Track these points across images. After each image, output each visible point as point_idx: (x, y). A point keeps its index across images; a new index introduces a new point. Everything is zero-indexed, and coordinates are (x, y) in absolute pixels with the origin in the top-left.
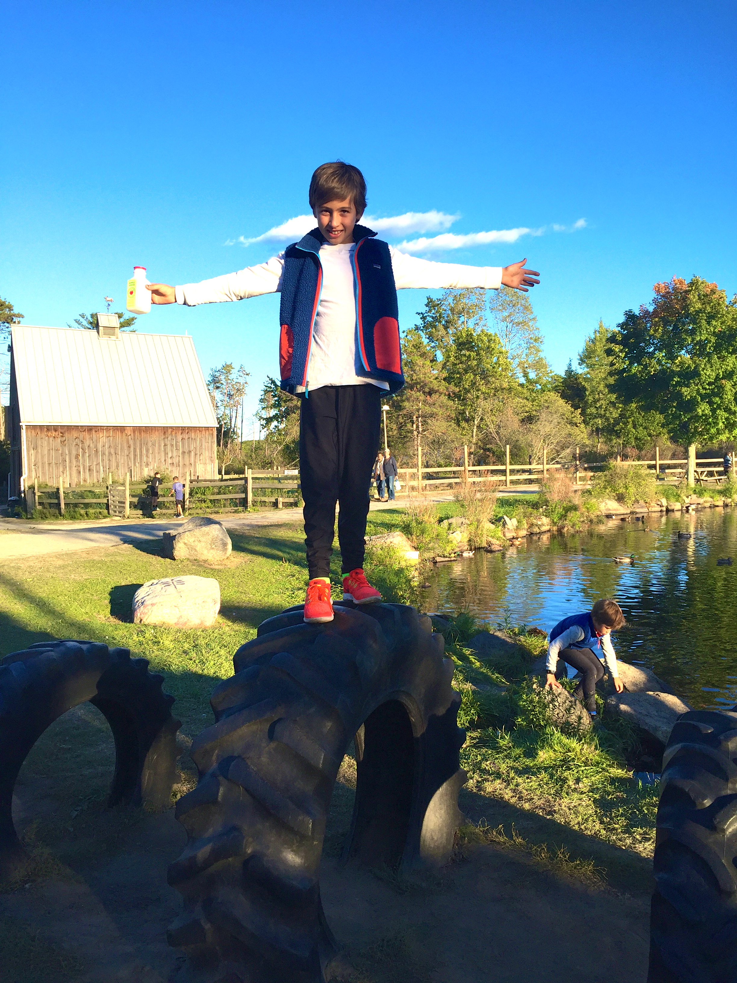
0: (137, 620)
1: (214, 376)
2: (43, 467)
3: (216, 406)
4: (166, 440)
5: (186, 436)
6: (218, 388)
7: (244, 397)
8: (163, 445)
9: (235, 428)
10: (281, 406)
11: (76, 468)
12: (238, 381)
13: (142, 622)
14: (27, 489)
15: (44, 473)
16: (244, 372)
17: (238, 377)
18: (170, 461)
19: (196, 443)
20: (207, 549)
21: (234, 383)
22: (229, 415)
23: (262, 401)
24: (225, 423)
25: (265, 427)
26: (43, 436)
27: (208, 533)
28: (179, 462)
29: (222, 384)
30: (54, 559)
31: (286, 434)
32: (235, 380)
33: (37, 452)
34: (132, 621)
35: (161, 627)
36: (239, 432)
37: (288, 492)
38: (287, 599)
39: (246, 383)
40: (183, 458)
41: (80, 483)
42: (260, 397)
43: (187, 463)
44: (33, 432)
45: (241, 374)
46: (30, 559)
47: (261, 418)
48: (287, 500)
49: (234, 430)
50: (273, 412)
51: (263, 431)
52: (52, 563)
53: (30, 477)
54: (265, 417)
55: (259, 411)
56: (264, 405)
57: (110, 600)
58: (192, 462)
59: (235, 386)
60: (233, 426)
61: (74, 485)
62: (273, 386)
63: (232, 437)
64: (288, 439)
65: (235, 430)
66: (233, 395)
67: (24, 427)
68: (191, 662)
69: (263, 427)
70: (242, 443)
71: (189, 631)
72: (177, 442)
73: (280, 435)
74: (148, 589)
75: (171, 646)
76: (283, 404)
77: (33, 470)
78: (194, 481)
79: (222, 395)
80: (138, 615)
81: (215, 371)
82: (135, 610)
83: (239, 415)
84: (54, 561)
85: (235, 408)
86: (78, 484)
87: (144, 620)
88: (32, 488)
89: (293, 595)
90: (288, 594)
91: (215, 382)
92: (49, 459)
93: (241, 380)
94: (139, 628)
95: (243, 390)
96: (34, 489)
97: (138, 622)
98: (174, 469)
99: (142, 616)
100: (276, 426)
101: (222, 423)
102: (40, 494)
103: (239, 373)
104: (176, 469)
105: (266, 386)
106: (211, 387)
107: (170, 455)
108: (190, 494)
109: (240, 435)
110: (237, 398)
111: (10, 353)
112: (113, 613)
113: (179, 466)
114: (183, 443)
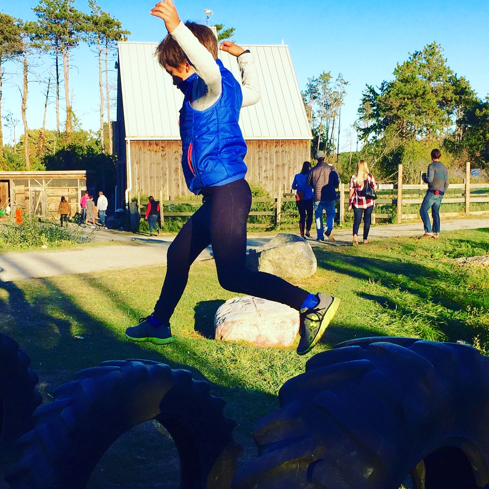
0: (217, 337)
1: (311, 86)
2: (145, 181)
3: (313, 117)
4: (260, 153)
5: (280, 149)
6: (315, 98)
7: (342, 107)
8: (257, 158)
9: (332, 140)
10: (380, 116)
11: (175, 182)
12: (336, 90)
13: (223, 339)
14: (130, 202)
15: (146, 187)
16: (342, 81)
17: (336, 86)
18: (263, 174)
19: (290, 156)
20: (292, 267)
21: (332, 93)
22: (326, 126)
23: (361, 110)
24: (321, 135)
25: (363, 138)
26: (146, 151)
27: (293, 251)
28: (273, 175)
29: (319, 94)
30: (148, 272)
31: (384, 146)
32: (333, 90)
33: (140, 167)
34: (213, 338)
35: (239, 345)
36: (336, 143)
37: (382, 208)
38: (370, 322)
39: (344, 92)
40: (277, 171)
41: (179, 196)
42: (359, 107)
43: (281, 176)
44: (137, 146)
45: (339, 83)
46: (126, 272)
47: (359, 129)
48: (381, 216)
49: (330, 141)
50: (372, 122)
51: (360, 142)
52: (145, 276)
53: (133, 189)
54: (363, 127)
55: (357, 121)
56: (362, 115)
57: (195, 315)
58: (286, 175)
59: (332, 96)
60: (329, 137)
61: (173, 199)
62: (371, 95)
63: (327, 149)
64: (386, 151)
65: (332, 142)
66: (331, 104)
67: (129, 142)
68: (265, 382)
69: (360, 138)
70: (338, 155)
71: (267, 351)
72: (270, 155)
73: (377, 146)
74: (229, 307)
75: (248, 365)
76: (381, 113)
77: (136, 183)
78: (288, 195)
79: (319, 106)
80: (219, 331)
81: (313, 81)
82: (216, 327)
83: (336, 126)
84: (147, 274)
85: (332, 119)
86: (177, 197)
87: (224, 337)
88: (135, 200)
89: (376, 319)
90: (371, 316)
91: (312, 92)
92: (150, 173)
93: (339, 90)
94: (219, 345)
95: (341, 100)
96: (137, 202)
97: (219, 338)
98: (268, 182)
99: (223, 333)
100: (374, 137)
101: (319, 134)
102: (142, 207)
103: (337, 82)
104: (270, 183)
105: (364, 95)
106: (308, 98)
107: (264, 169)
108: (283, 209)
109: (337, 147)
110: (335, 109)
111: (117, 70)
112: (197, 328)
113: (273, 179)
114: (277, 156)
